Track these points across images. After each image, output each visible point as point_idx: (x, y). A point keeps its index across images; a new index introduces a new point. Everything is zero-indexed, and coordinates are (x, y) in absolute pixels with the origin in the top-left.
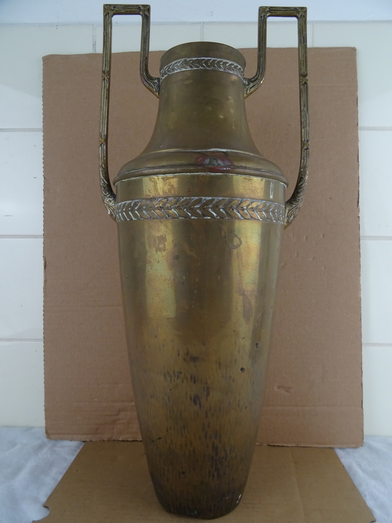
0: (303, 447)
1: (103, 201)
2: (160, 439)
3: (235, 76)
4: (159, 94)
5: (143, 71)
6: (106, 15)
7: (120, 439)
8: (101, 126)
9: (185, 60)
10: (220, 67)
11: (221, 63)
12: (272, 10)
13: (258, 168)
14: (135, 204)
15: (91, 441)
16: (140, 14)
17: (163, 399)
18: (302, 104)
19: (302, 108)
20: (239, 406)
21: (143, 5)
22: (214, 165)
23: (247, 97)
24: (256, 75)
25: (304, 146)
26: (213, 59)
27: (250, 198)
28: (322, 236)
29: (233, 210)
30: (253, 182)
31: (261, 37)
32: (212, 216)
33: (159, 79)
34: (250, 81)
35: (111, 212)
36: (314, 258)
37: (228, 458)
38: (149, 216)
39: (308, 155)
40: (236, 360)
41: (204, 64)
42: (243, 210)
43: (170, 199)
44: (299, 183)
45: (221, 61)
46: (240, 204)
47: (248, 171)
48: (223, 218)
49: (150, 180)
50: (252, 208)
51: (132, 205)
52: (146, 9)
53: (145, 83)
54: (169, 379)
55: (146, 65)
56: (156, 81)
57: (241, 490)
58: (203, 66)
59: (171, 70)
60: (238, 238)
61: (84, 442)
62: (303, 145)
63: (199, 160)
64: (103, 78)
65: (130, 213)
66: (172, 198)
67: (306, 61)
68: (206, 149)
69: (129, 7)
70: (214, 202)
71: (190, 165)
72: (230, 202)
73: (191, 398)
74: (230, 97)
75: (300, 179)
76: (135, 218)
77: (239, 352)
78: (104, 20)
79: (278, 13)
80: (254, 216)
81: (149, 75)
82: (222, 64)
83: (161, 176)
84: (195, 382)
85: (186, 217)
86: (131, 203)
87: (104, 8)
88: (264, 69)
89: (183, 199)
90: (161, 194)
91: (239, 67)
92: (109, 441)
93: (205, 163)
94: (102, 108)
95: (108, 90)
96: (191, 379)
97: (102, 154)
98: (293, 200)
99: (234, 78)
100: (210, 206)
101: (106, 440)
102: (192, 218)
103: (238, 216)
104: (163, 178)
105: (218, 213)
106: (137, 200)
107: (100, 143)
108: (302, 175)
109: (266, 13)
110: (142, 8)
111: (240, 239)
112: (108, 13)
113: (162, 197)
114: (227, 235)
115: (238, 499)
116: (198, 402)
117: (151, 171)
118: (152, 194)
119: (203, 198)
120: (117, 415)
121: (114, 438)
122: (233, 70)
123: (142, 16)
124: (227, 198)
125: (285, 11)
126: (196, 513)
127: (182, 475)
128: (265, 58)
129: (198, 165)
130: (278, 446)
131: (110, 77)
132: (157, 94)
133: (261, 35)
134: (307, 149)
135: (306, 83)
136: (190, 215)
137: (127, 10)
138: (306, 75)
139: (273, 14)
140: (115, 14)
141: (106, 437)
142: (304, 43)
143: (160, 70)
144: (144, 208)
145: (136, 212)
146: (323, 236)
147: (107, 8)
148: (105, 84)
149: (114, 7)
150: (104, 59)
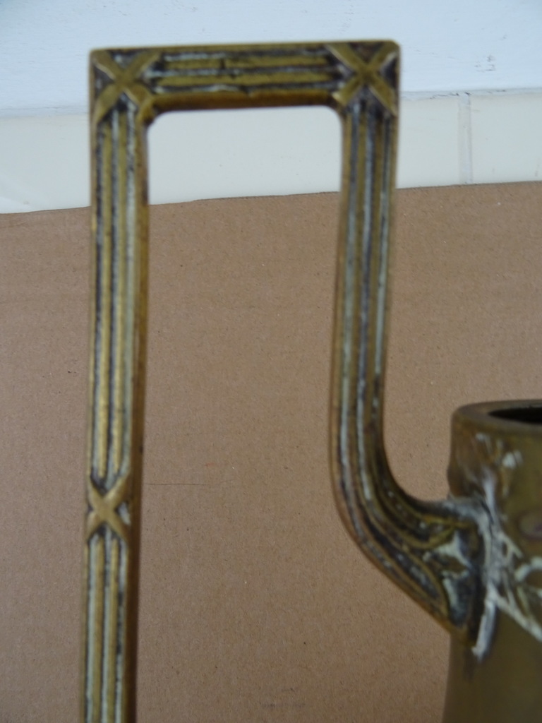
5: (356, 471)
6: (107, 119)
16: (329, 102)
21: (354, 46)
52: (368, 66)
55: (375, 430)
69: (257, 62)
78: (96, 152)
81: (393, 489)
87: (95, 74)
95: (130, 599)
110: (346, 64)
112: (122, 107)
123: (344, 113)
131: (136, 518)
137: (246, 80)
140: (162, 108)
147: (111, 75)
148: (105, 561)
149: (160, 66)
150: (102, 402)
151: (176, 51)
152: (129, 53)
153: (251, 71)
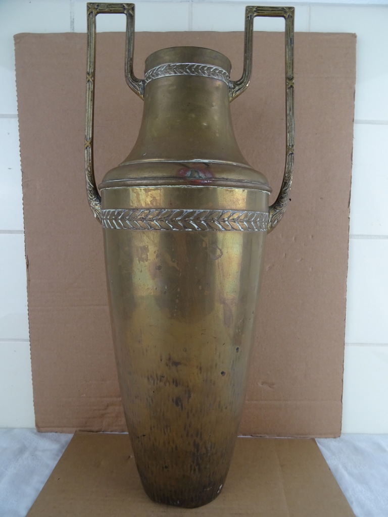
1: (90, 204)
2: (144, 436)
3: (219, 82)
4: (144, 96)
5: (128, 72)
6: (90, 14)
8: (87, 129)
9: (169, 66)
10: (204, 73)
11: (205, 69)
12: (259, 10)
13: (239, 179)
14: (119, 214)
16: (124, 13)
17: (147, 400)
18: (288, 108)
19: (288, 112)
20: (219, 406)
21: (127, 4)
22: (195, 177)
23: (233, 100)
24: (242, 78)
25: (289, 151)
26: (197, 64)
27: (231, 210)
29: (214, 221)
30: (234, 193)
31: (248, 38)
32: (193, 228)
33: (144, 82)
34: (236, 84)
35: (97, 216)
36: (302, 259)
37: (209, 454)
38: (131, 226)
39: (292, 160)
40: (216, 365)
41: (188, 70)
42: (224, 221)
43: (152, 210)
44: (284, 188)
45: (206, 66)
46: (221, 215)
47: (229, 183)
48: (204, 230)
49: (133, 190)
50: (233, 219)
51: (116, 214)
52: (130, 8)
53: (130, 84)
54: (152, 382)
55: (131, 67)
56: (141, 83)
57: (222, 481)
58: (187, 72)
59: (155, 75)
60: (219, 249)
62: (287, 150)
63: (181, 172)
64: (87, 80)
65: (114, 221)
66: (154, 210)
67: (292, 64)
68: (188, 160)
69: (113, 6)
70: (195, 215)
71: (171, 177)
72: (211, 214)
73: (173, 400)
74: (214, 104)
75: (285, 184)
76: (119, 227)
77: (219, 357)
78: (88, 20)
79: (266, 13)
80: (235, 227)
81: (134, 77)
82: (207, 70)
83: (143, 188)
84: (177, 385)
85: (168, 228)
86: (115, 212)
87: (88, 7)
88: (250, 71)
89: (165, 212)
90: (144, 205)
91: (224, 71)
93: (186, 175)
94: (87, 111)
95: (93, 92)
96: (173, 382)
97: (87, 157)
98: (277, 204)
99: (218, 83)
100: (191, 218)
101: (95, 431)
102: (174, 229)
103: (219, 227)
104: (145, 190)
105: (199, 225)
106: (120, 210)
107: (86, 146)
108: (286, 180)
109: (254, 12)
110: (126, 7)
111: (221, 250)
112: (92, 12)
113: (144, 209)
114: (208, 246)
115: (218, 489)
116: (180, 404)
117: (133, 182)
118: (135, 204)
119: (184, 210)
120: (106, 409)
122: (218, 75)
123: (126, 14)
124: (209, 211)
125: (272, 10)
126: (178, 502)
127: (165, 469)
128: (251, 59)
129: (179, 178)
131: (94, 78)
132: (142, 96)
133: (248, 36)
134: (292, 153)
135: (292, 87)
136: (171, 226)
137: (111, 9)
138: (292, 79)
139: (260, 14)
140: (98, 13)
142: (291, 45)
143: (145, 73)
144: (127, 218)
145: (120, 221)
146: (312, 237)
147: (90, 7)
148: (89, 86)
149: (98, 6)
150: (89, 60)
151: (100, 3)
152: (93, 3)
153: (112, 7)
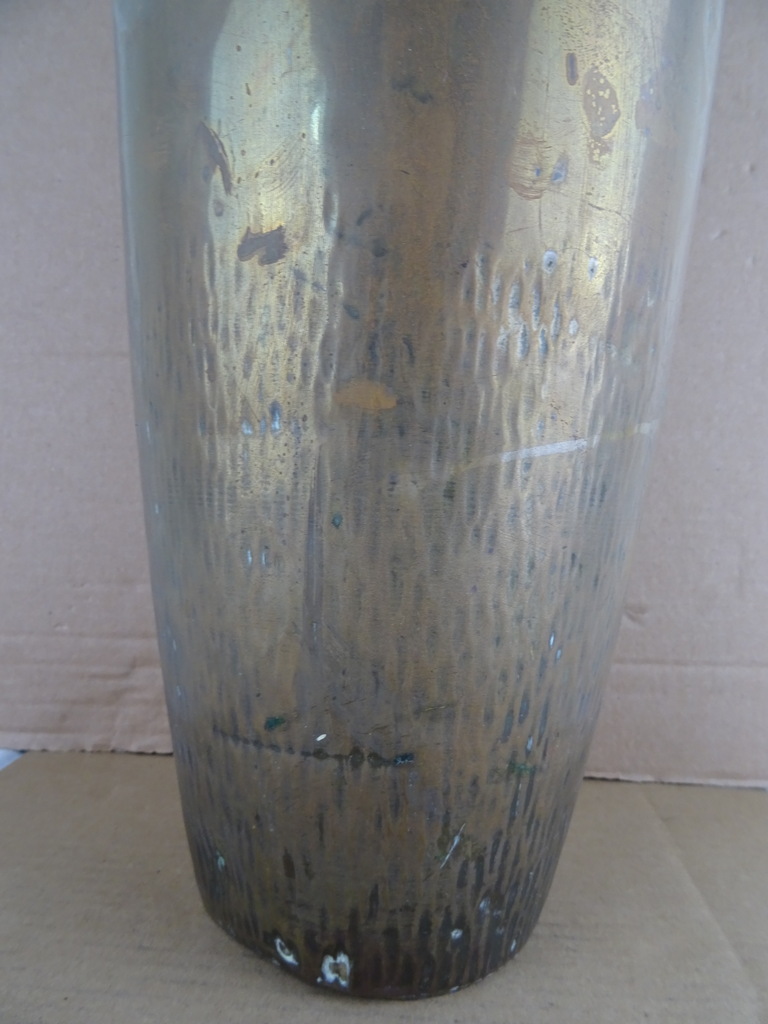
0: (679, 784)
7: (134, 748)
15: (44, 751)
28: (746, 168)
36: (724, 233)
61: (23, 752)
92: (97, 751)
101: (89, 749)
120: (126, 675)
121: (113, 744)
130: (604, 780)
141: (89, 741)
146: (752, 169)
